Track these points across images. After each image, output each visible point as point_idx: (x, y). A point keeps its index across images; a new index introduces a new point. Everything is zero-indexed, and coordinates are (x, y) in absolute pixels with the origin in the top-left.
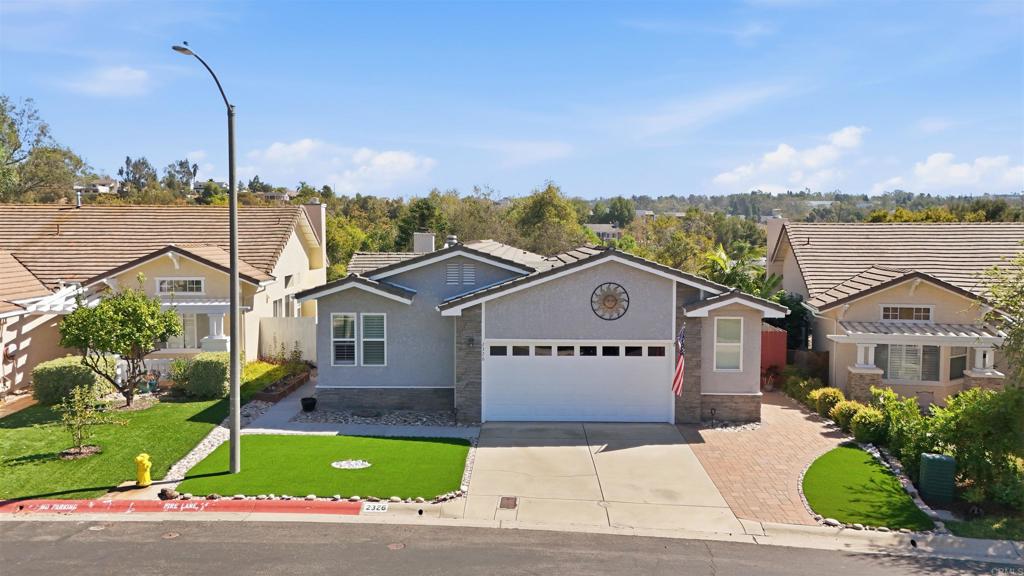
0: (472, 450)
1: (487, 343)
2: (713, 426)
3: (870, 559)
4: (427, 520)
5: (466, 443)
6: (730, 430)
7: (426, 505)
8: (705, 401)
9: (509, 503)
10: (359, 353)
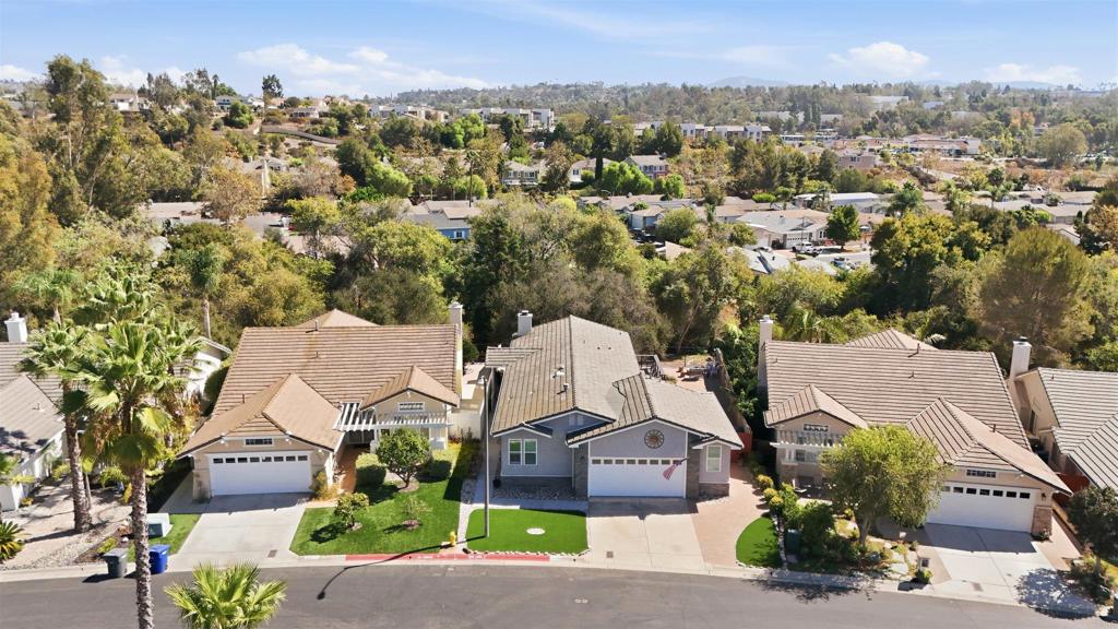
0: (587, 519)
1: (590, 459)
2: (704, 500)
3: (749, 583)
4: (578, 565)
5: (583, 514)
6: (713, 502)
7: (576, 556)
8: (701, 486)
9: (610, 555)
10: (523, 458)
